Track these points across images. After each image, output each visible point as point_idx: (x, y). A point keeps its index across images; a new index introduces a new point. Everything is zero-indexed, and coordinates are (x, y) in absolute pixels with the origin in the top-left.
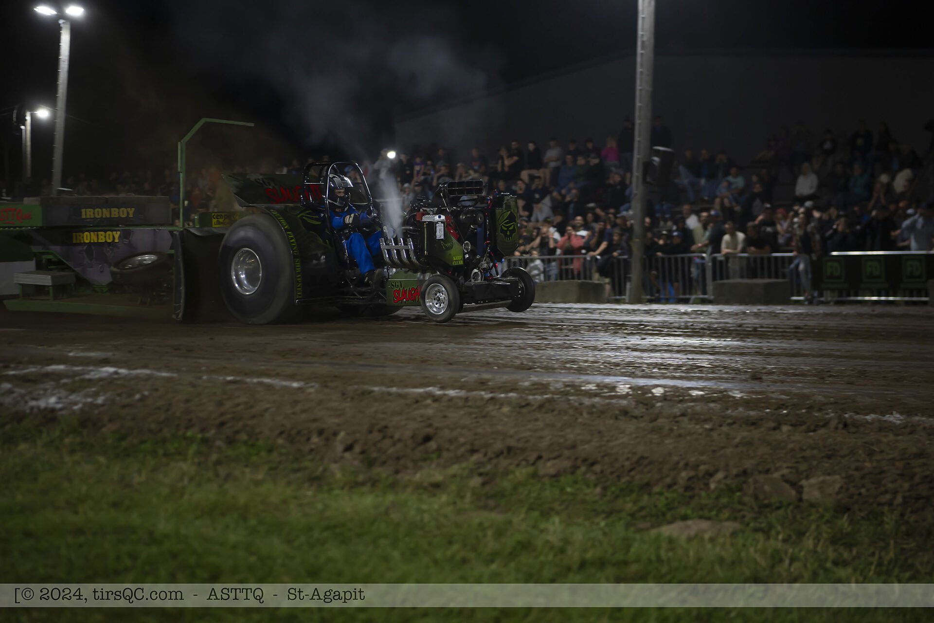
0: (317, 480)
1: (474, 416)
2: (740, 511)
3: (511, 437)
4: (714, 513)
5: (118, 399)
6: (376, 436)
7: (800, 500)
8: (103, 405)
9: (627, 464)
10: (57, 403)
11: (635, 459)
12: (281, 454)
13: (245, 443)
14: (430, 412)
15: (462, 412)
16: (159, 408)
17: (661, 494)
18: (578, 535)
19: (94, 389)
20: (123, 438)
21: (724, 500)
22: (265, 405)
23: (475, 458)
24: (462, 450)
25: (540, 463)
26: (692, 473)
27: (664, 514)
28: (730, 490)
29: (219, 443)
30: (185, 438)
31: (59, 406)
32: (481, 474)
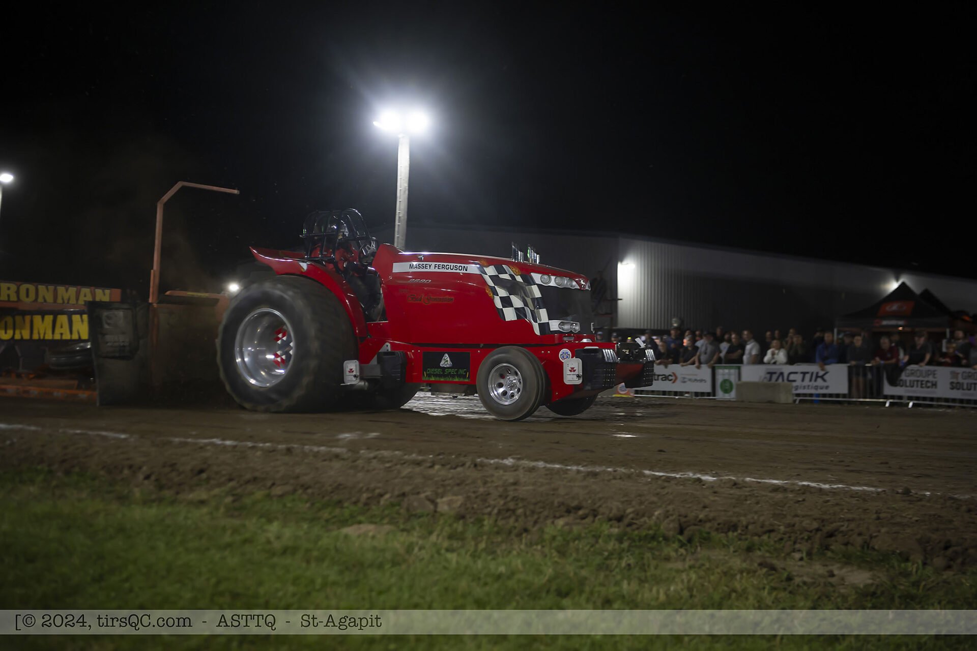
1: (237, 457)
2: (396, 518)
3: (258, 471)
4: (378, 520)
6: (167, 470)
7: (435, 511)
11: (335, 485)
12: (101, 481)
13: (77, 474)
15: (229, 455)
16: (21, 451)
22: (97, 449)
23: (231, 484)
25: (273, 488)
26: (370, 495)
29: (59, 474)
30: (37, 470)
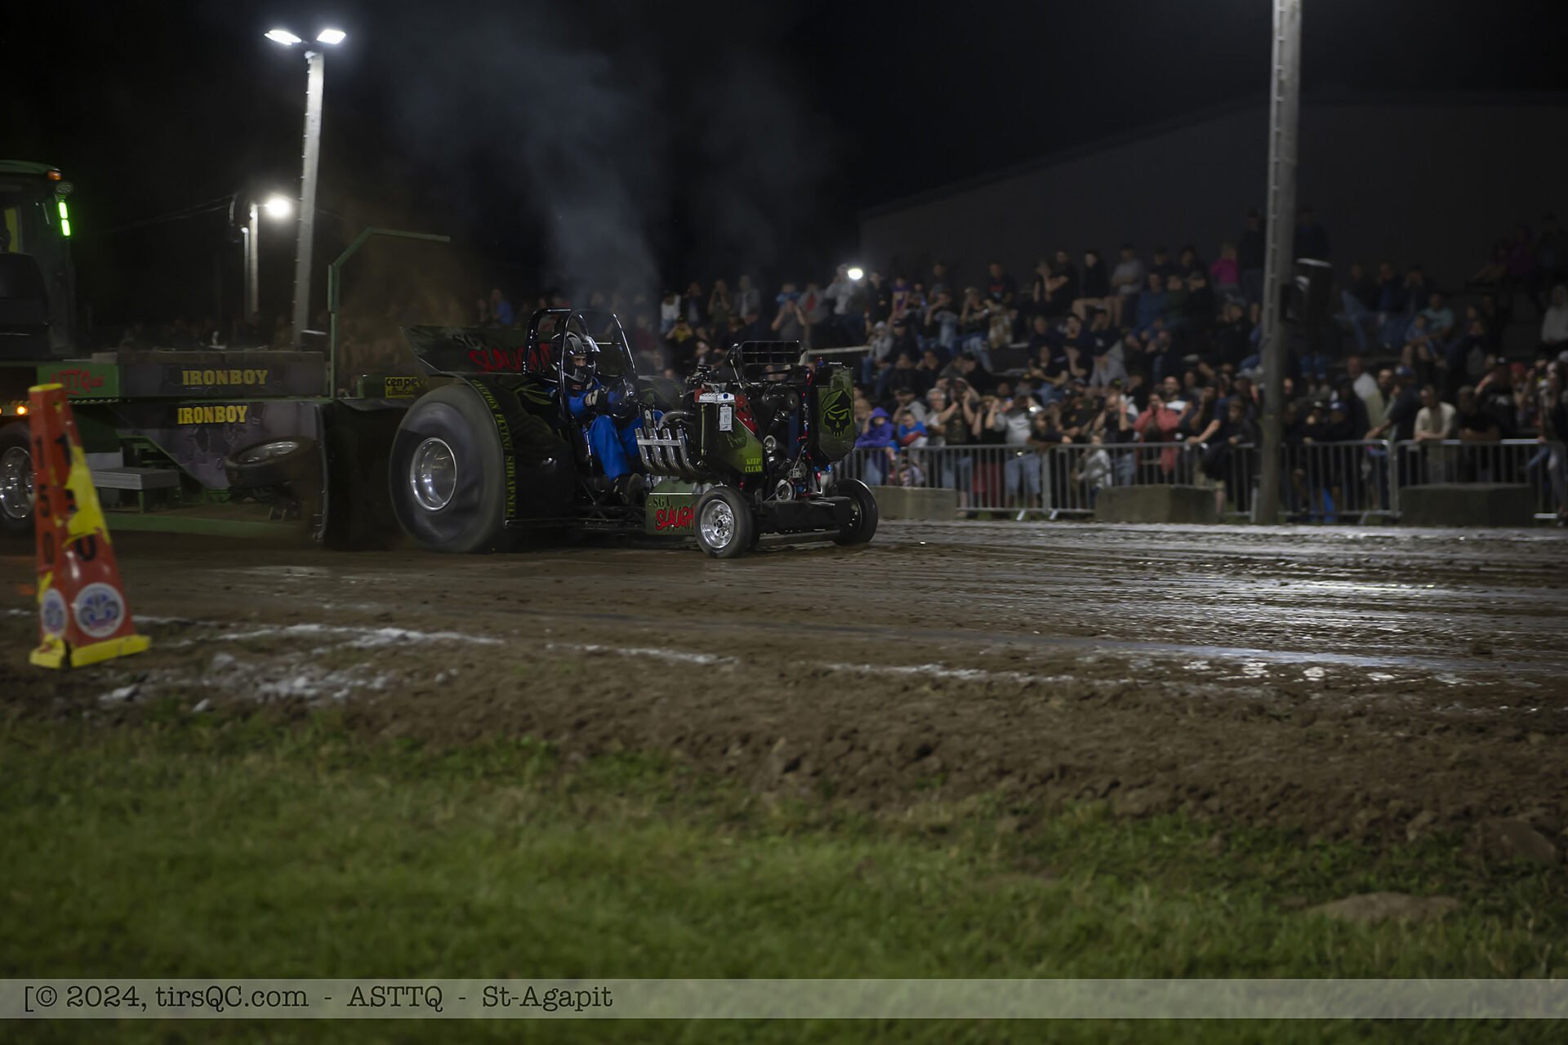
0: (740, 820)
1: (1003, 713)
2: (1459, 878)
3: (1067, 749)
4: (1415, 881)
5: (407, 681)
6: (839, 746)
7: (1564, 861)
8: (382, 691)
9: (1264, 797)
10: (307, 687)
11: (1278, 787)
12: (680, 776)
13: (619, 756)
14: (928, 706)
15: (982, 707)
16: (475, 697)
17: (1322, 848)
18: (1183, 917)
19: (367, 665)
20: (416, 746)
21: (1432, 860)
22: (650, 693)
23: (1005, 784)
24: (984, 770)
25: (1116, 795)
26: (1376, 814)
27: (1328, 883)
28: (1443, 843)
29: (574, 756)
30: (519, 747)
31: (311, 692)
32: (1015, 812)
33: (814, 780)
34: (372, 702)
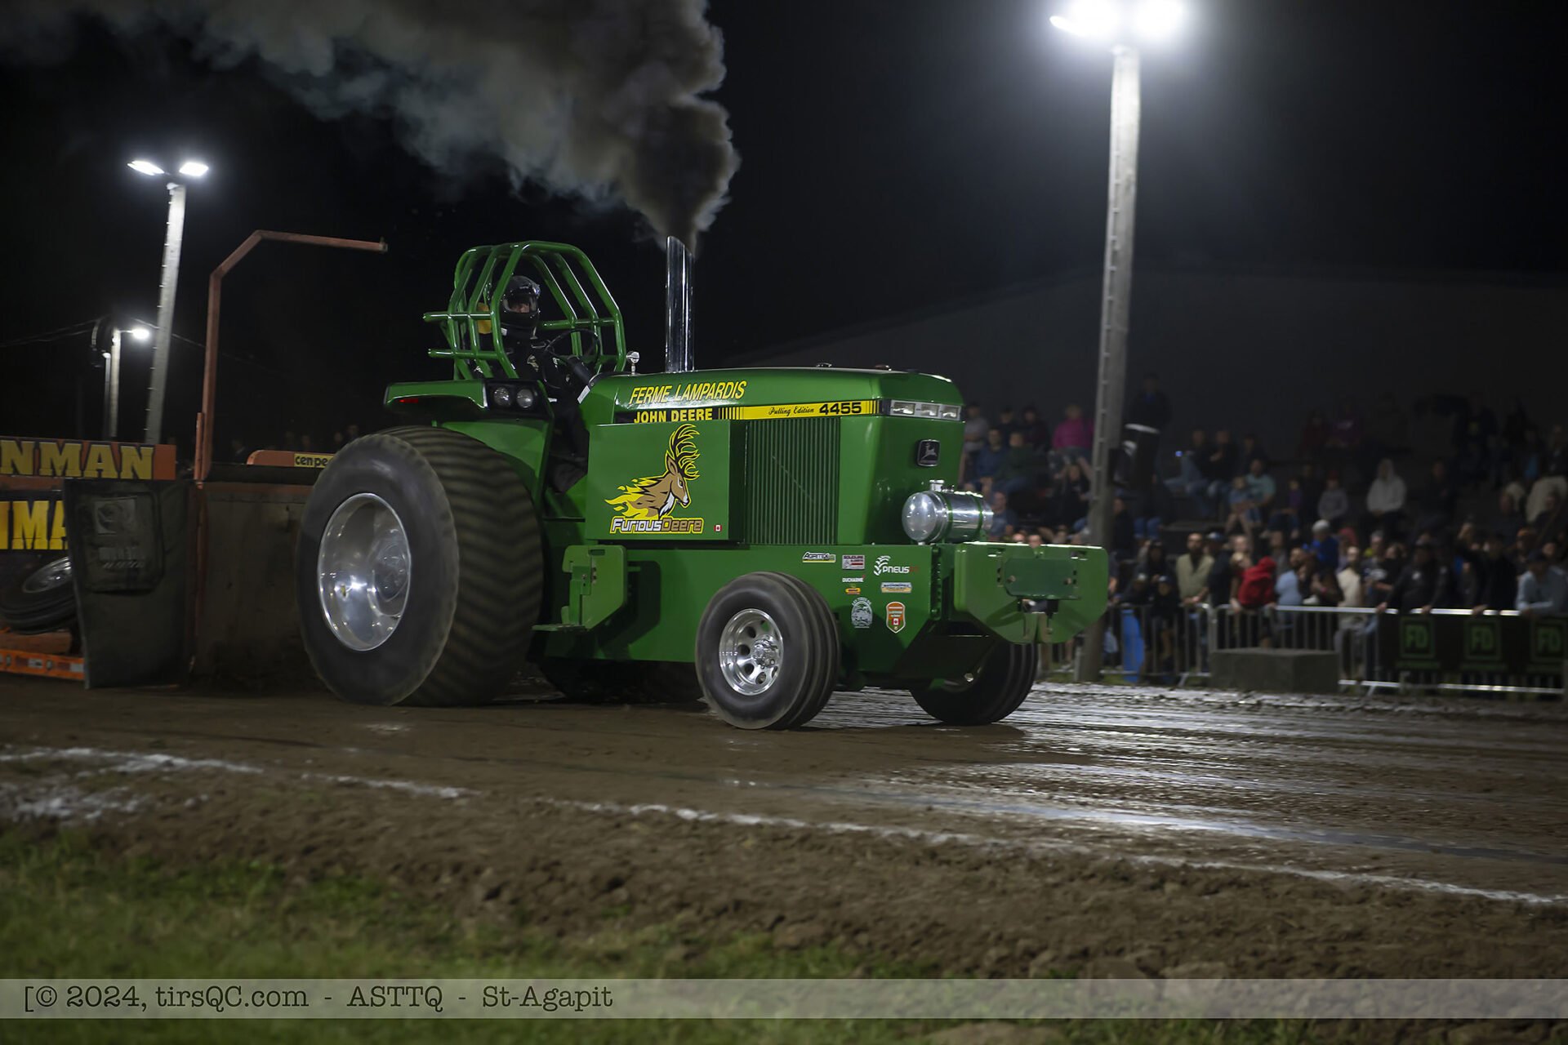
0: (437, 943)
1: (699, 851)
5: (159, 805)
6: (539, 877)
8: (133, 814)
9: (911, 933)
10: (63, 808)
11: (923, 925)
12: (391, 901)
13: (339, 881)
14: (633, 842)
15: (681, 845)
16: (217, 822)
19: (124, 789)
20: (154, 867)
22: (382, 823)
23: (682, 916)
24: (665, 903)
25: (779, 927)
29: (299, 880)
30: (249, 870)
31: (65, 813)
32: (687, 942)
33: (512, 908)
34: (121, 824)
